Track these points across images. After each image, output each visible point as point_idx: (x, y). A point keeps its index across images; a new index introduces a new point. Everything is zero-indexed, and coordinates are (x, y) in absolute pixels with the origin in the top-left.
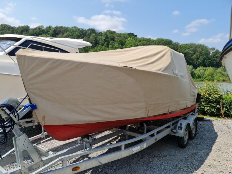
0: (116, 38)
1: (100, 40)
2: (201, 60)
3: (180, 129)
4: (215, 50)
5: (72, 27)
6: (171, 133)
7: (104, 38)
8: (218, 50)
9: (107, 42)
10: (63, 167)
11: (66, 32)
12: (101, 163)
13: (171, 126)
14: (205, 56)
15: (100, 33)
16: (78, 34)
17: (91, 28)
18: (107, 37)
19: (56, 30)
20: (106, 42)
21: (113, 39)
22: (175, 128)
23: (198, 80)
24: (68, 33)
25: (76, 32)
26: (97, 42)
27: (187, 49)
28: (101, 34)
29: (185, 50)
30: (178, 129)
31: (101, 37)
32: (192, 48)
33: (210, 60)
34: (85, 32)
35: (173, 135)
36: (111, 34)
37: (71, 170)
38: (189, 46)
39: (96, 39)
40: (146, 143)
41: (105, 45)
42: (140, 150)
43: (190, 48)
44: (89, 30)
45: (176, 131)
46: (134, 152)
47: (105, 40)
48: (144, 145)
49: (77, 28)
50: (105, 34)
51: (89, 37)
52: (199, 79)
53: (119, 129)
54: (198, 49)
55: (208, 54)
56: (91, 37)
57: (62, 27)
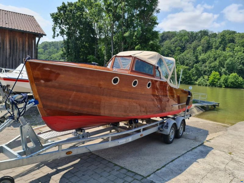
0: (237, 39)
1: (214, 43)
3: (166, 128)
5: (180, 31)
6: (158, 131)
7: (220, 40)
9: (224, 45)
10: (58, 151)
11: (174, 37)
12: (90, 151)
13: (159, 125)
15: (213, 34)
16: (188, 38)
17: (203, 30)
18: (223, 40)
19: (164, 36)
20: (221, 45)
21: (232, 41)
22: (162, 127)
24: (176, 37)
25: (185, 36)
26: (210, 45)
28: (215, 35)
30: (165, 128)
31: (214, 39)
34: (194, 35)
35: (160, 133)
36: (230, 35)
37: (65, 153)
39: (209, 42)
40: (131, 138)
41: (220, 48)
42: (125, 143)
44: (201, 32)
45: (162, 129)
46: (120, 144)
47: (220, 43)
48: (130, 139)
49: (186, 31)
50: (222, 36)
51: (200, 40)
53: (111, 126)
56: (202, 41)
57: (169, 32)
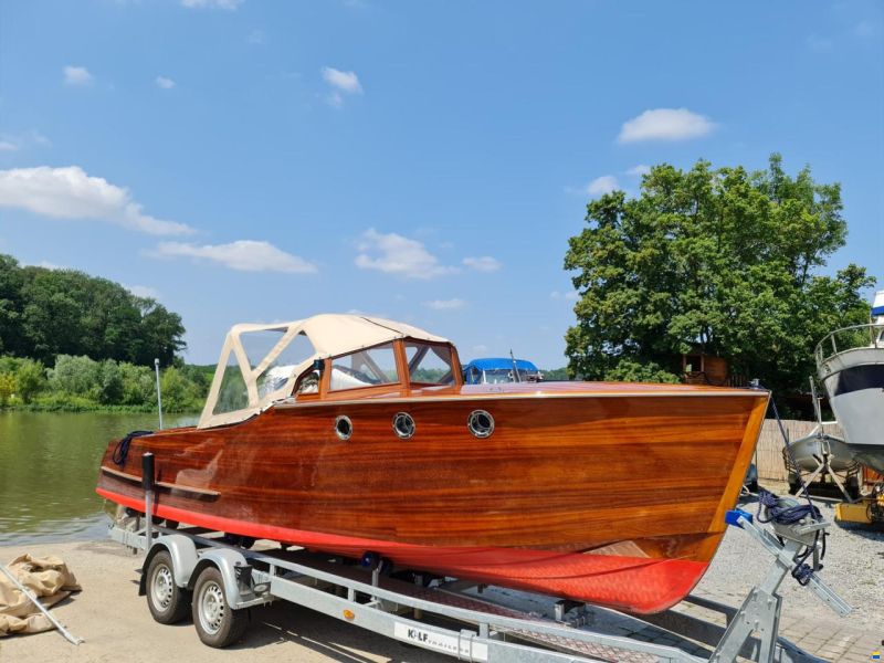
2: (112, 336)
4: (154, 307)
8: (164, 309)
14: (123, 325)
23: (134, 411)
27: (60, 291)
29: (53, 292)
32: (78, 288)
33: (141, 341)
38: (69, 282)
43: (73, 291)
52: (139, 407)
54: (99, 296)
55: (133, 317)
